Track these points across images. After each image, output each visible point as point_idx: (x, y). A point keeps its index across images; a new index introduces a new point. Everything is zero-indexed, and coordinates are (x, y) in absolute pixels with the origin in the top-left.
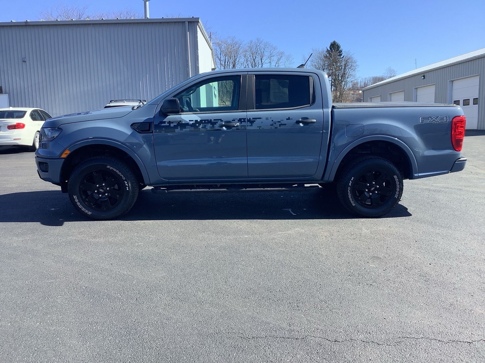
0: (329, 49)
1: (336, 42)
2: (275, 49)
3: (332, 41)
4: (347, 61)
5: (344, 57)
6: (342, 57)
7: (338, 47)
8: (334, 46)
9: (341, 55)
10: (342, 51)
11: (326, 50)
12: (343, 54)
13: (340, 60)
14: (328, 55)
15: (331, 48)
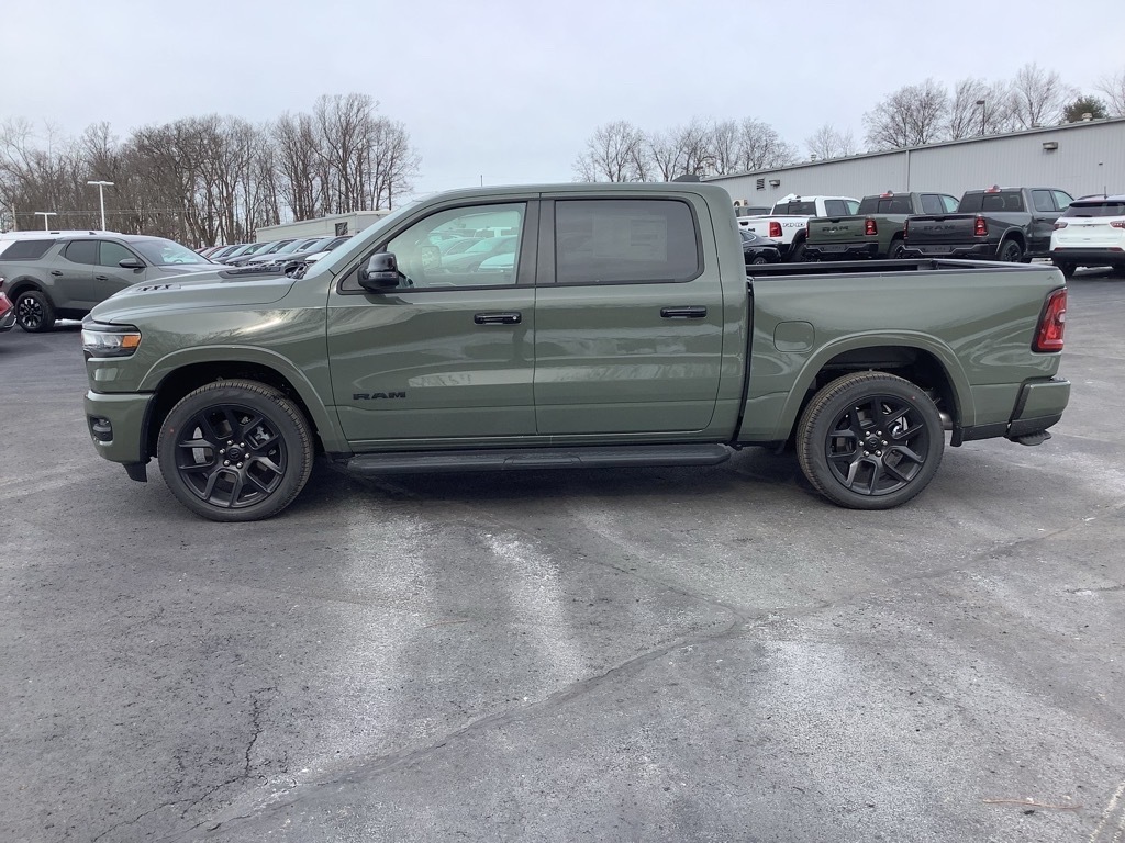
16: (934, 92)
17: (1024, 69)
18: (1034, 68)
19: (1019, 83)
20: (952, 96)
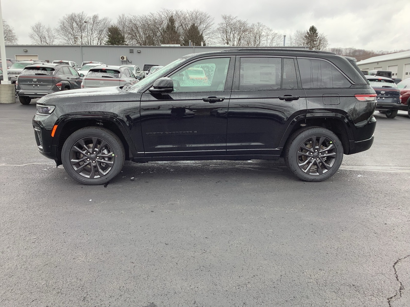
0: (309, 31)
1: (314, 26)
2: (271, 30)
3: (311, 26)
4: (320, 40)
5: (320, 38)
6: (317, 37)
7: (315, 30)
8: (313, 30)
9: (317, 36)
10: (318, 33)
11: (306, 32)
12: (318, 36)
13: (317, 39)
14: (308, 36)
15: (310, 31)
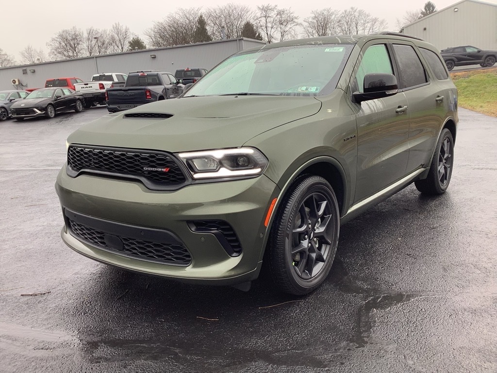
0: (424, 10)
7: (433, 8)
8: (429, 7)
11: (420, 12)
15: (426, 9)
16: (77, 33)
17: (115, 25)
18: (119, 25)
19: (113, 30)
20: (85, 35)
